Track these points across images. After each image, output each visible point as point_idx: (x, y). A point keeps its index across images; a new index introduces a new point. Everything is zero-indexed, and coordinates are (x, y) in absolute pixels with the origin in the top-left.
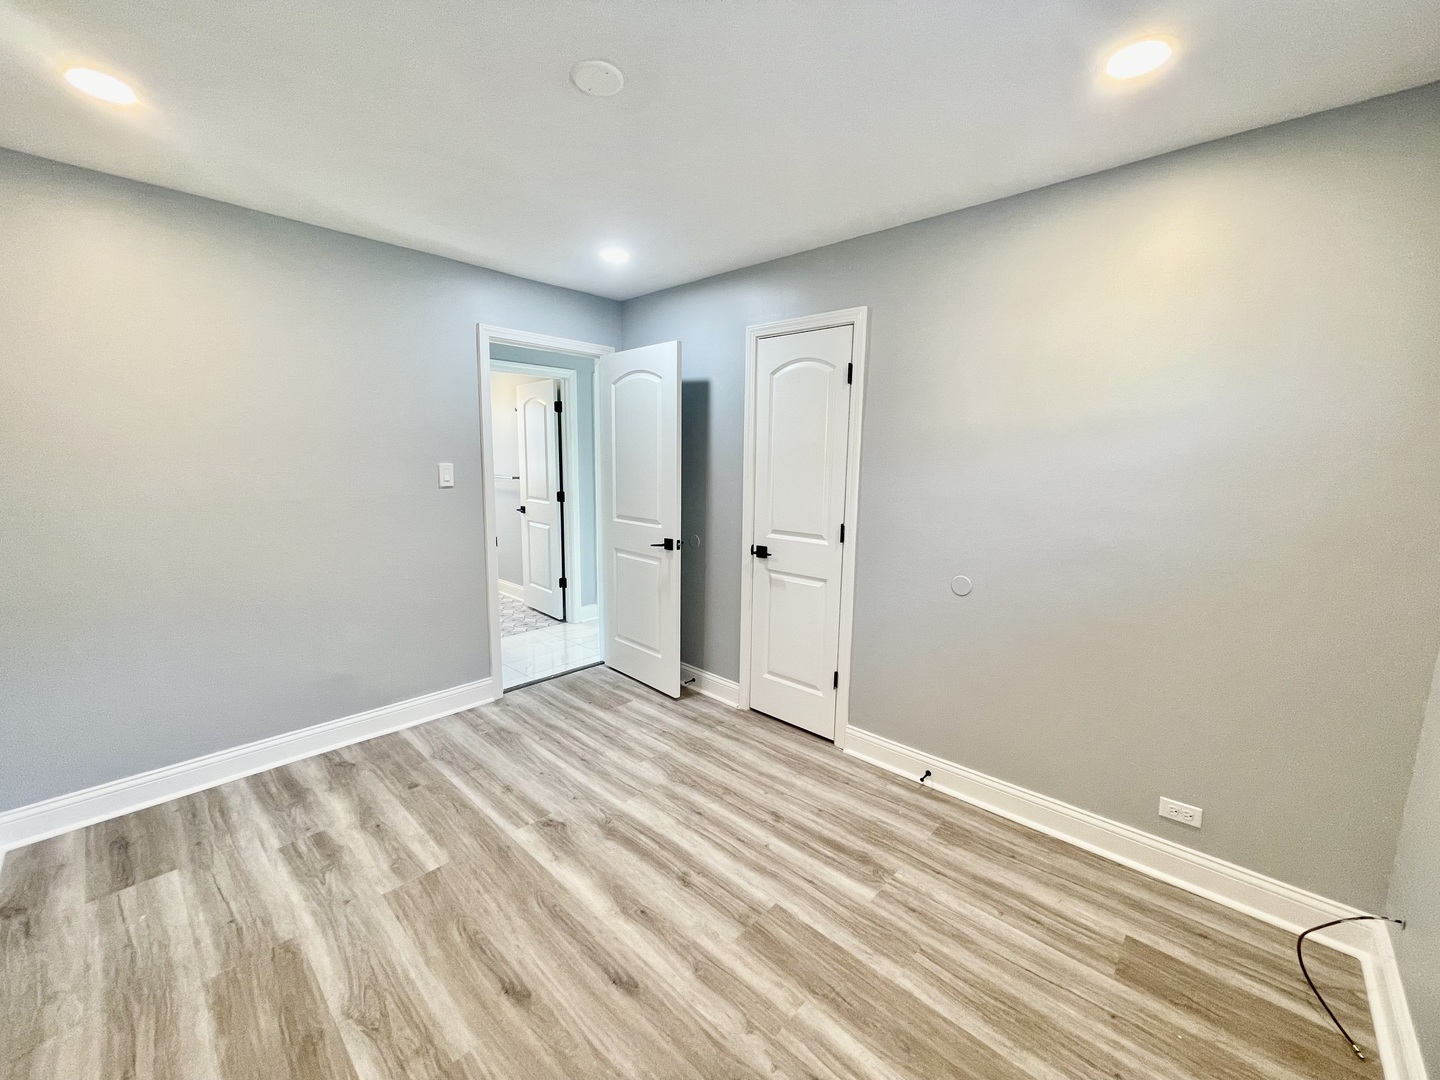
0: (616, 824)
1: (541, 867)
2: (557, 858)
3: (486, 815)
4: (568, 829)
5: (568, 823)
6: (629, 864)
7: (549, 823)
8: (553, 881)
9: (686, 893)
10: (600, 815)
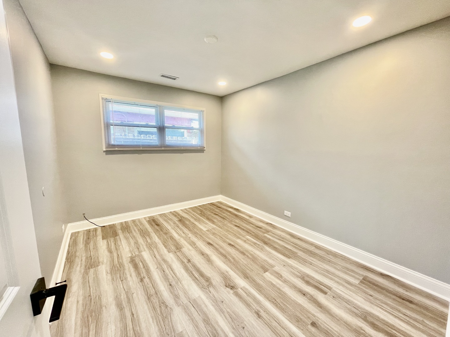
0: (205, 284)
1: (231, 269)
2: (227, 272)
3: (262, 296)
4: (224, 284)
5: (225, 287)
6: (204, 267)
7: (232, 288)
8: (227, 265)
9: (190, 258)
10: (211, 289)
